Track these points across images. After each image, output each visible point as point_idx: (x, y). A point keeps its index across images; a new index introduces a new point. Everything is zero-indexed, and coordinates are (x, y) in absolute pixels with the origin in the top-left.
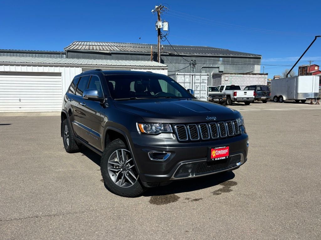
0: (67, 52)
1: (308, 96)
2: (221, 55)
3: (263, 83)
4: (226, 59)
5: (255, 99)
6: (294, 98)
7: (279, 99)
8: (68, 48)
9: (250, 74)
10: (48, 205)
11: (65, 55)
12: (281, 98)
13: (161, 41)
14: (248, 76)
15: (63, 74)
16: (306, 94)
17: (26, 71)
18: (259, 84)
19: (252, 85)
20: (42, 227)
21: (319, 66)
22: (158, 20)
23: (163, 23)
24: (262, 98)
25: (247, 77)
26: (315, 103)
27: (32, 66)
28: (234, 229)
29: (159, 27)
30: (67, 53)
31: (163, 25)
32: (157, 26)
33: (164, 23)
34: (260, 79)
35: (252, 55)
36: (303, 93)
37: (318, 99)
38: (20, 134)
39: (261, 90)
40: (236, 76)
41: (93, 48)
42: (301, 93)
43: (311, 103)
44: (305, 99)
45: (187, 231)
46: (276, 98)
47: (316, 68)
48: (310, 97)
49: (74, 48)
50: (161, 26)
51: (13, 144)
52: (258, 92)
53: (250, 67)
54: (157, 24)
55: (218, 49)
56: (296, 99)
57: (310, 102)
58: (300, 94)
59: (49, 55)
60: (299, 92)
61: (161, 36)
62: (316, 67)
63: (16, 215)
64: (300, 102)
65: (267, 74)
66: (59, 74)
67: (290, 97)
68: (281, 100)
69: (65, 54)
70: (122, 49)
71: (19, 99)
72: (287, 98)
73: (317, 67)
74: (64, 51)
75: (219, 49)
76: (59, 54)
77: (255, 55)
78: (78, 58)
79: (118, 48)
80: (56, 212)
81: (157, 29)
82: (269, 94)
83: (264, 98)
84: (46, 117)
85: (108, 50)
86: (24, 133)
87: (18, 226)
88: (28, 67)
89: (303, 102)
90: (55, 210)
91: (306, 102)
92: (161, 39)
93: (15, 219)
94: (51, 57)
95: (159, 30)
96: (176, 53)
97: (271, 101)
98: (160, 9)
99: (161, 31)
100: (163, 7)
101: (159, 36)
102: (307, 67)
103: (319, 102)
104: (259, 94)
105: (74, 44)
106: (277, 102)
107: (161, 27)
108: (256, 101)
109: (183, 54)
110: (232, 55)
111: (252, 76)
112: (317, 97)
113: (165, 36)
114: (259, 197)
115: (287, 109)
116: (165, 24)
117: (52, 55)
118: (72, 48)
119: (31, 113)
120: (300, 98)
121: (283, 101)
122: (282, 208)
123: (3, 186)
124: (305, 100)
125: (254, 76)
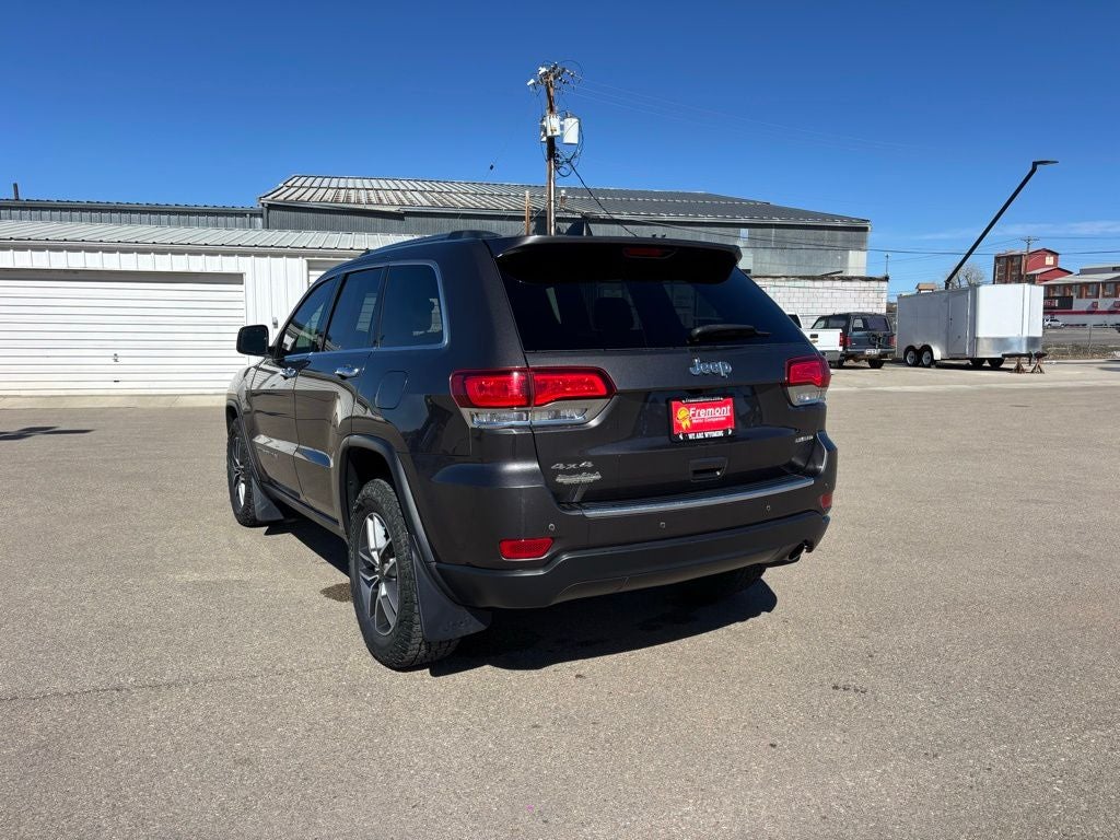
0: (265, 211)
1: (1008, 348)
2: (743, 220)
3: (875, 306)
4: (759, 231)
5: (846, 356)
6: (965, 354)
7: (919, 357)
8: (270, 197)
9: (833, 279)
10: (157, 658)
11: (259, 220)
12: (927, 354)
13: (558, 175)
14: (828, 283)
15: (247, 279)
16: (1001, 342)
17: (133, 268)
18: (861, 311)
19: (837, 312)
20: (127, 717)
21: (1057, 254)
22: (548, 111)
23: (562, 120)
24: (868, 352)
25: (823, 288)
26: (1031, 368)
27: (152, 254)
28: (670, 720)
29: (549, 134)
30: (268, 212)
31: (562, 127)
32: (546, 131)
33: (567, 120)
34: (863, 295)
35: (842, 218)
36: (993, 339)
37: (1039, 356)
38: (106, 461)
39: (866, 327)
40: (791, 283)
41: (348, 197)
42: (986, 338)
43: (1018, 370)
44: (1000, 356)
45: (536, 726)
46: (911, 353)
47: (1049, 260)
48: (1015, 350)
49: (290, 198)
50: (558, 128)
51: (79, 490)
52: (855, 333)
53: (835, 256)
54: (544, 123)
55: (737, 200)
56: (971, 356)
57: (1013, 366)
58: (985, 341)
59: (211, 219)
60: (982, 333)
61: (556, 162)
62: (1047, 258)
63: (60, 685)
64: (987, 364)
65: (886, 279)
66: (236, 278)
67: (956, 351)
68: (925, 360)
69: (262, 216)
70: (439, 201)
71: (112, 353)
72: (944, 352)
73: (1052, 258)
74: (257, 206)
75: (741, 201)
76: (242, 214)
77: (850, 219)
78: (300, 227)
79: (425, 197)
80: (176, 677)
81: (544, 139)
82: (888, 340)
83: (873, 352)
84: (194, 409)
85: (393, 204)
86: (117, 457)
87: (61, 712)
88: (140, 256)
89: (996, 364)
90: (172, 670)
91: (1003, 366)
92: (557, 168)
93: (56, 694)
94: (216, 225)
95: (551, 140)
96: (603, 214)
97: (897, 362)
98: (555, 78)
99: (557, 145)
100: (564, 70)
101: (550, 160)
102: (1021, 256)
103: (1042, 366)
104: (859, 342)
105: (289, 184)
106: (915, 365)
107: (555, 134)
108: (851, 362)
109: (625, 217)
110: (777, 221)
111: (838, 284)
112: (1034, 351)
113: (568, 162)
114: (770, 638)
115: (941, 388)
116: (571, 124)
117: (221, 219)
118: (282, 198)
119: (150, 398)
120: (983, 353)
121: (933, 364)
122: (823, 666)
123: (33, 607)
124: (1000, 361)
125: (847, 284)
